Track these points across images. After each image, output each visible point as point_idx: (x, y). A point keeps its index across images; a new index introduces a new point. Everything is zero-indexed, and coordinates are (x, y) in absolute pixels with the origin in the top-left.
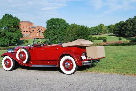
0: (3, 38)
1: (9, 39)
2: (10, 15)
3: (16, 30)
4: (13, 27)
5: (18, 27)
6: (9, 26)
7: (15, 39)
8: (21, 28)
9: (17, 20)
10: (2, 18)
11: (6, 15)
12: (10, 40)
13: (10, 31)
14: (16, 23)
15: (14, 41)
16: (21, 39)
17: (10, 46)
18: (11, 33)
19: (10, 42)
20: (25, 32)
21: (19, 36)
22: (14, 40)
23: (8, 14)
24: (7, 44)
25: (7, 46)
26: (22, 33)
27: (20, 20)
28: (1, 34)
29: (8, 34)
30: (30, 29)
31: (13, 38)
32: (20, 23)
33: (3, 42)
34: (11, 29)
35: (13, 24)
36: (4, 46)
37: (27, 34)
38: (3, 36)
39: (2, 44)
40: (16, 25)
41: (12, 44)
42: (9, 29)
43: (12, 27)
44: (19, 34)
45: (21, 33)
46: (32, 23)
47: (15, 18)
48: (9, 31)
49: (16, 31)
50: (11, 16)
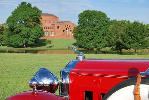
0: (18, 36)
1: (25, 37)
2: (29, 3)
3: (35, 25)
4: (31, 20)
5: (38, 21)
6: (26, 19)
7: (34, 38)
8: (42, 23)
9: (38, 11)
10: (17, 8)
11: (23, 3)
12: (26, 39)
13: (28, 26)
14: (36, 15)
15: (32, 41)
16: (42, 38)
17: (26, 47)
18: (28, 29)
19: (27, 41)
20: (48, 29)
21: (39, 33)
22: (32, 39)
23: (26, 3)
24: (22, 44)
25: (22, 47)
26: (44, 30)
27: (41, 11)
28: (15, 29)
29: (25, 30)
30: (54, 24)
31: (31, 36)
32: (41, 16)
33: (17, 41)
34: (28, 23)
35: (32, 16)
36: (18, 46)
37: (49, 31)
38: (17, 33)
39: (15, 44)
40: (36, 18)
41: (29, 44)
42: (26, 24)
43: (29, 21)
44: (40, 31)
45: (42, 30)
46: (57, 17)
47: (35, 9)
48: (26, 26)
49: (36, 27)
50: (30, 5)
